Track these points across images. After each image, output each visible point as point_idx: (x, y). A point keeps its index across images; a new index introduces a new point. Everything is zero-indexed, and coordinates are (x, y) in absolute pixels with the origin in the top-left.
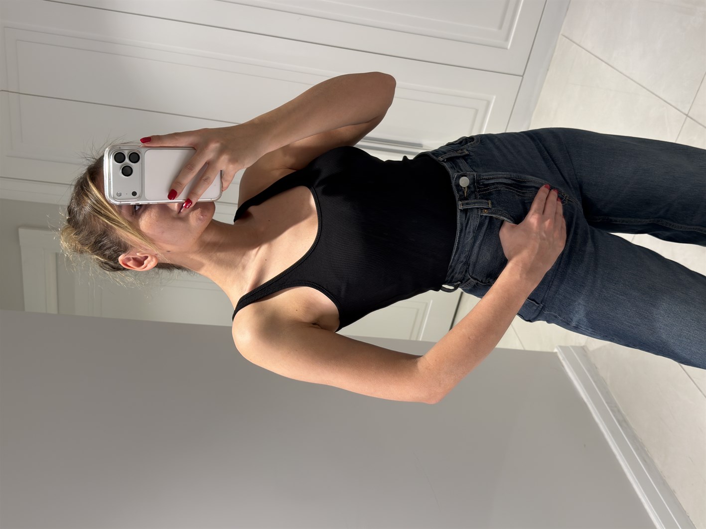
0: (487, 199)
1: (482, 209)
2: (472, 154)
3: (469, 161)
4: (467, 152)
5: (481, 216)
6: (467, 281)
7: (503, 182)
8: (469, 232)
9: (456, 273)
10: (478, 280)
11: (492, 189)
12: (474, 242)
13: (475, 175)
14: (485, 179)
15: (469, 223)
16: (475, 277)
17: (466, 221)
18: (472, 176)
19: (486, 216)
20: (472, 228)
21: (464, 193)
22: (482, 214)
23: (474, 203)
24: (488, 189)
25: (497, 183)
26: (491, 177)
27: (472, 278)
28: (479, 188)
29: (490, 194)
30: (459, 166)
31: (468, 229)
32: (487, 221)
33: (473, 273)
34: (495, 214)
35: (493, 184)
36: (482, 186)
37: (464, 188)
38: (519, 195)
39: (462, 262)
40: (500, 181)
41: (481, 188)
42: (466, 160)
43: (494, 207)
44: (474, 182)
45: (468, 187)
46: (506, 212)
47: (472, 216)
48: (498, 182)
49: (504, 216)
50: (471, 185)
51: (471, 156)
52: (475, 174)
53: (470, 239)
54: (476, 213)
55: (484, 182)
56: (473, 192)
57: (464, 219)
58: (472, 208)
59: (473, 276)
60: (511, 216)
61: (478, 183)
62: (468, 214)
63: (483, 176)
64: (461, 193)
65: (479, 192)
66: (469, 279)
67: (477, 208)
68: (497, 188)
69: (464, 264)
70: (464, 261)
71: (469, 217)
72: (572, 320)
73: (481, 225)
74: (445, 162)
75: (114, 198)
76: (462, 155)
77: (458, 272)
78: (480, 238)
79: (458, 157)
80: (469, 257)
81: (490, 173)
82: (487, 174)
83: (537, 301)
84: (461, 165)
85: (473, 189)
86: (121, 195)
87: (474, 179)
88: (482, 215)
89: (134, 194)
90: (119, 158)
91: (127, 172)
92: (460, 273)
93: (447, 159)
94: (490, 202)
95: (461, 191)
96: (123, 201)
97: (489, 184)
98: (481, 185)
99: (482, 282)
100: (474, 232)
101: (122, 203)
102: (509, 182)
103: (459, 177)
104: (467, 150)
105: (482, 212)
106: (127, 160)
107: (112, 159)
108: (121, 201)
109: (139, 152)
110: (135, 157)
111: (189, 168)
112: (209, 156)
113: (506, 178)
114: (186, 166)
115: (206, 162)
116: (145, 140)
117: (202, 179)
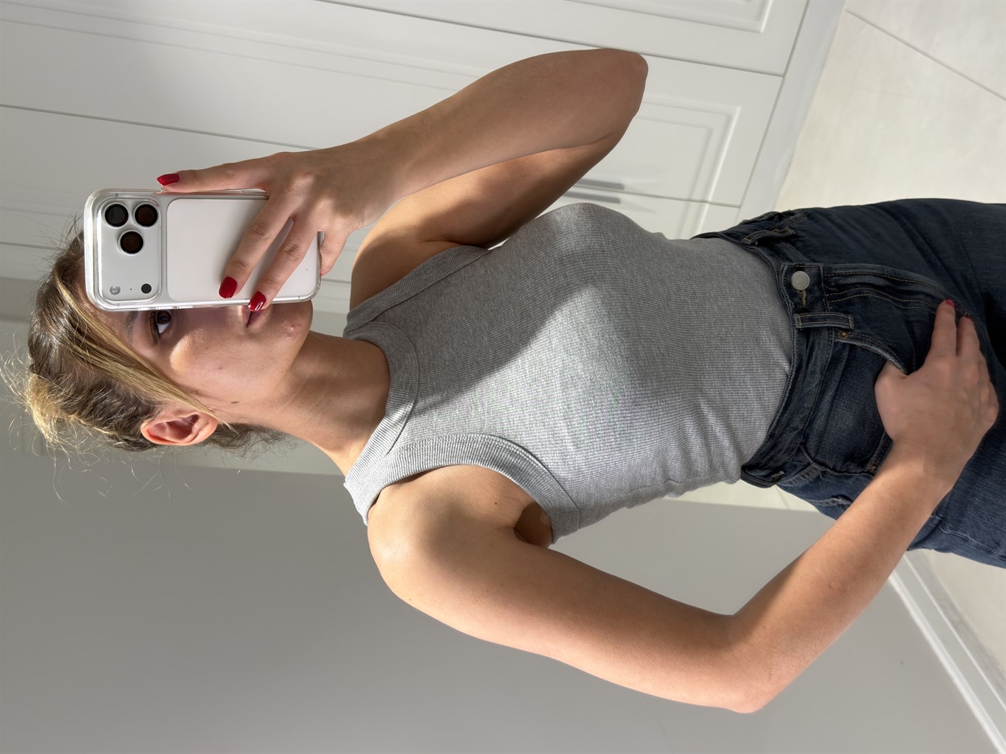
0: (846, 313)
1: (837, 330)
2: (800, 234)
3: (800, 244)
4: (791, 232)
5: (836, 343)
6: (802, 470)
7: (872, 282)
8: (813, 373)
9: (781, 450)
10: (826, 466)
11: (852, 295)
12: (822, 393)
13: (821, 269)
14: (839, 275)
15: (814, 355)
16: (822, 460)
17: (808, 350)
18: (814, 271)
19: (844, 343)
20: (819, 364)
21: (801, 299)
22: (837, 340)
23: (825, 319)
24: (845, 295)
25: (862, 284)
26: (851, 271)
27: (816, 461)
28: (828, 292)
29: (850, 303)
30: (784, 254)
31: (810, 365)
32: (846, 353)
33: (817, 453)
34: (861, 340)
35: (854, 285)
36: (835, 289)
37: (801, 291)
38: (898, 308)
39: (795, 429)
40: (867, 279)
41: (833, 292)
42: (793, 244)
43: (859, 328)
44: (819, 281)
45: (808, 290)
46: (879, 338)
47: (819, 343)
48: (862, 281)
49: (878, 347)
50: (813, 285)
51: (800, 237)
52: (821, 265)
53: (814, 385)
54: (827, 338)
55: (838, 280)
56: (819, 299)
57: (804, 347)
58: (819, 328)
59: (818, 458)
60: (889, 346)
61: (826, 282)
62: (811, 340)
63: (836, 270)
64: (797, 300)
65: (829, 299)
66: (809, 464)
67: (829, 329)
68: (860, 292)
69: (799, 433)
70: (801, 427)
71: (813, 342)
73: (835, 360)
74: (758, 246)
75: (105, 298)
76: (784, 235)
77: (784, 449)
79: (779, 240)
80: (810, 422)
81: (848, 265)
82: (843, 265)
84: (785, 251)
85: (817, 294)
86: (118, 292)
87: (819, 275)
88: (838, 343)
89: (146, 289)
90: (115, 215)
91: (132, 243)
92: (789, 450)
93: (758, 240)
94: (850, 317)
95: (796, 297)
96: (123, 305)
97: (847, 285)
98: (833, 287)
99: (834, 469)
100: (822, 374)
101: (120, 307)
102: (880, 282)
103: (791, 271)
104: (792, 228)
105: (836, 335)
106: (131, 221)
107: (100, 218)
108: (118, 305)
109: (158, 205)
110: (148, 215)
111: (255, 232)
112: (295, 203)
113: (875, 275)
114: (251, 230)
115: (289, 218)
116: (167, 180)
117: (282, 252)
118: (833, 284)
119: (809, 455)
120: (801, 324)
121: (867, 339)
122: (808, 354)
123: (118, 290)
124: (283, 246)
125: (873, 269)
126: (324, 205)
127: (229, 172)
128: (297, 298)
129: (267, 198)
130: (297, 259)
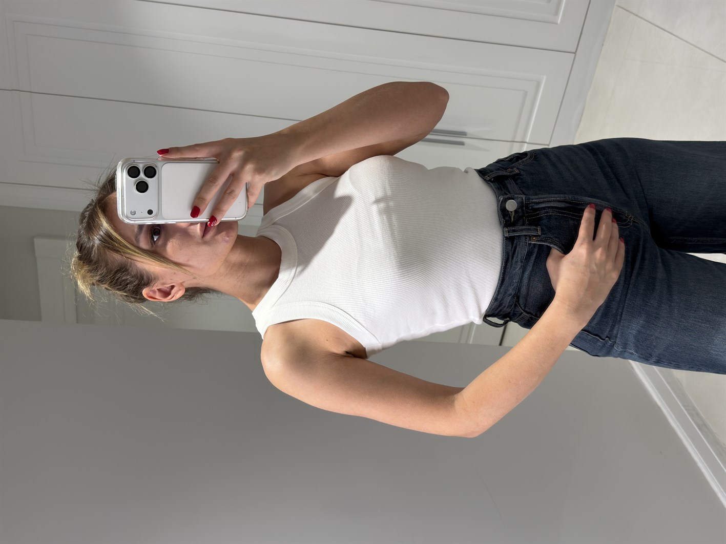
0: (537, 226)
1: (530, 236)
2: (522, 173)
3: (519, 181)
4: (517, 171)
5: (530, 244)
6: (520, 316)
7: (555, 206)
8: (516, 262)
9: (505, 307)
11: (542, 214)
12: (523, 273)
13: (524, 199)
14: (534, 203)
15: (516, 252)
16: (528, 311)
17: (513, 249)
18: (520, 200)
19: (535, 244)
20: (520, 256)
21: (510, 218)
22: (530, 242)
23: (522, 230)
24: (538, 214)
25: (549, 207)
26: (542, 200)
27: (525, 311)
28: (527, 213)
29: (541, 219)
30: (507, 188)
31: (515, 258)
32: (536, 250)
33: (525, 307)
34: (543, 241)
35: (544, 208)
37: (511, 212)
38: (574, 220)
39: (510, 295)
40: (552, 205)
41: (530, 213)
42: (515, 181)
43: (544, 234)
44: (522, 206)
45: (516, 211)
46: (557, 239)
47: (520, 244)
48: (549, 205)
49: (555, 245)
50: (519, 209)
51: (521, 175)
52: (524, 197)
53: (518, 269)
54: (524, 241)
55: (533, 206)
56: (521, 217)
57: (510, 247)
58: (519, 236)
59: (526, 309)
60: (562, 244)
61: (527, 207)
62: (515, 242)
63: (533, 199)
64: (507, 218)
65: (528, 217)
66: (521, 313)
67: (525, 235)
68: (547, 212)
69: (513, 297)
70: (513, 293)
71: (516, 245)
72: (651, 355)
73: (529, 254)
74: (492, 182)
75: (127, 217)
76: (512, 174)
77: (507, 306)
78: (529, 269)
79: (507, 177)
81: (540, 196)
82: (536, 197)
83: (601, 335)
84: (509, 186)
85: (520, 214)
86: (135, 214)
87: (522, 202)
89: (150, 212)
90: (133, 172)
91: (142, 187)
93: (493, 178)
94: (539, 228)
95: (507, 215)
96: (137, 221)
97: (539, 208)
98: (530, 210)
100: (521, 262)
101: (136, 222)
103: (505, 201)
104: (518, 168)
105: (530, 239)
106: (142, 175)
107: (125, 173)
108: (135, 221)
109: (156, 166)
110: (151, 172)
111: (211, 182)
112: (233, 166)
113: (559, 201)
114: (209, 180)
115: (230, 174)
116: (163, 152)
117: (226, 193)
118: (530, 208)
119: (521, 308)
120: (507, 234)
121: (550, 241)
122: (512, 251)
123: (134, 213)
124: (226, 190)
125: (557, 197)
126: (249, 167)
127: (198, 148)
128: (234, 219)
129: (219, 162)
130: (234, 198)
